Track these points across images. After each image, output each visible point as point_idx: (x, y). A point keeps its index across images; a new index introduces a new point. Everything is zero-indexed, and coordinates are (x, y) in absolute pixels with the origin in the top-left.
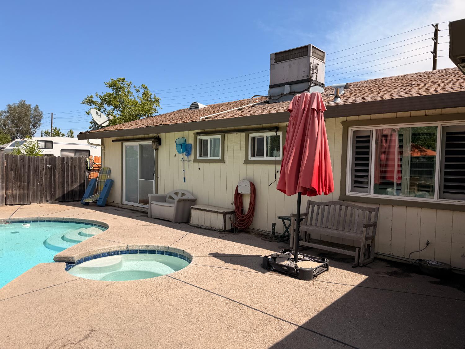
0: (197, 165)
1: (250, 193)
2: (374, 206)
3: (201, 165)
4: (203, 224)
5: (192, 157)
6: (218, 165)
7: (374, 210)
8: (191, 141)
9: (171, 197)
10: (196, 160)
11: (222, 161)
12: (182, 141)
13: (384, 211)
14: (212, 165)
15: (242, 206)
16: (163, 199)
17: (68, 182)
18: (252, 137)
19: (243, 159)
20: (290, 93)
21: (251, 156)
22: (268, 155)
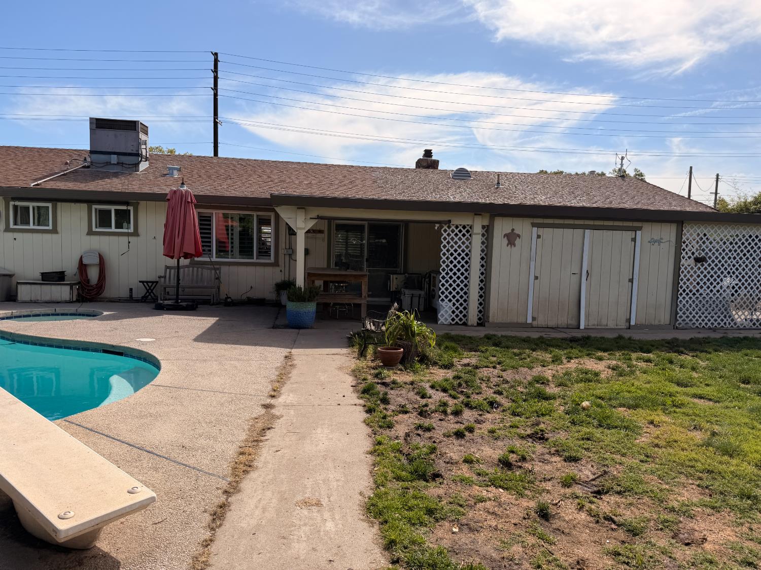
0: (10, 235)
1: (97, 264)
2: (218, 267)
3: (16, 235)
4: (39, 299)
6: (48, 236)
7: (218, 269)
10: (8, 230)
11: (55, 231)
13: (224, 269)
14: (35, 235)
18: (96, 209)
19: (86, 231)
20: (118, 163)
21: (96, 228)
22: (116, 227)
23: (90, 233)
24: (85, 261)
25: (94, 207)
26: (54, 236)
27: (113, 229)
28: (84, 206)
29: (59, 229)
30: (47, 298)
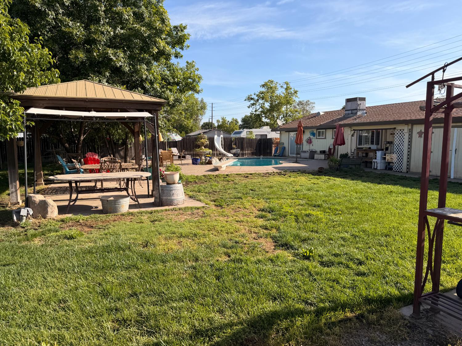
0: (317, 140)
1: (333, 148)
3: (318, 140)
5: (315, 138)
6: (324, 140)
8: (315, 132)
9: (307, 151)
10: (317, 138)
11: (325, 138)
12: (312, 132)
14: (322, 140)
15: (331, 152)
16: (305, 152)
17: (265, 148)
19: (332, 137)
20: (351, 113)
21: (334, 136)
24: (330, 148)
25: (334, 130)
28: (332, 130)
30: (320, 158)
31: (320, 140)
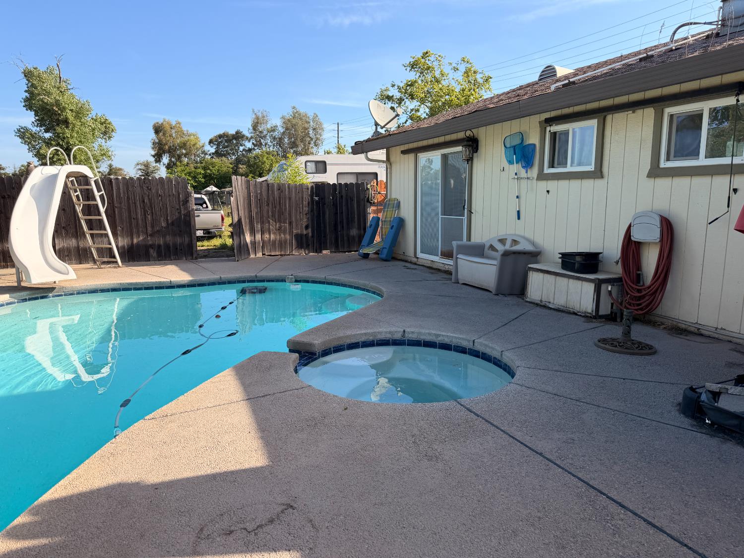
0: (543, 185)
1: (658, 240)
3: (552, 185)
4: (552, 301)
5: (534, 172)
6: (588, 183)
8: (533, 139)
10: (542, 177)
15: (638, 266)
17: (342, 222)
18: (672, 116)
19: (646, 166)
21: (668, 159)
22: (711, 154)
23: (656, 172)
24: (636, 236)
25: (669, 111)
26: (599, 182)
27: (702, 161)
28: (649, 113)
29: (605, 170)
31: (563, 184)
